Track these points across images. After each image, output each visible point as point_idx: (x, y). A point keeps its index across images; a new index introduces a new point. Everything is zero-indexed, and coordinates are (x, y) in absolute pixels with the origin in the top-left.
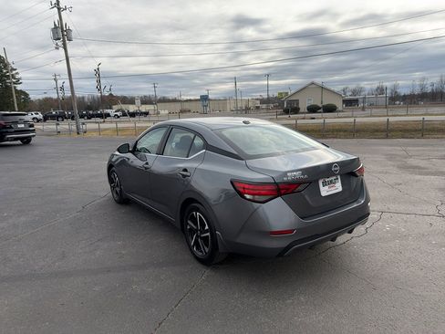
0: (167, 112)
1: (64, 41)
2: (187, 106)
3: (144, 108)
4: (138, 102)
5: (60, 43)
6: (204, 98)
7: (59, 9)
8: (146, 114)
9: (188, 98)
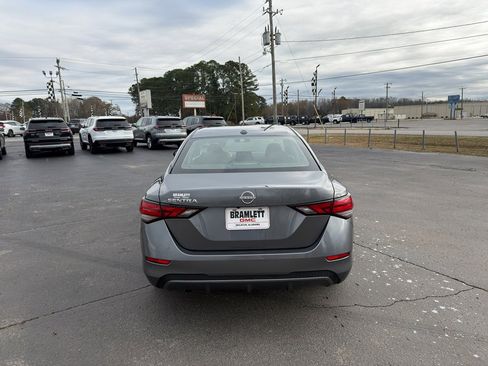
0: (404, 117)
1: (272, 46)
2: (431, 110)
3: (368, 113)
4: (362, 105)
5: (268, 48)
6: (454, 99)
7: (271, 14)
8: (370, 119)
9: (438, 100)
